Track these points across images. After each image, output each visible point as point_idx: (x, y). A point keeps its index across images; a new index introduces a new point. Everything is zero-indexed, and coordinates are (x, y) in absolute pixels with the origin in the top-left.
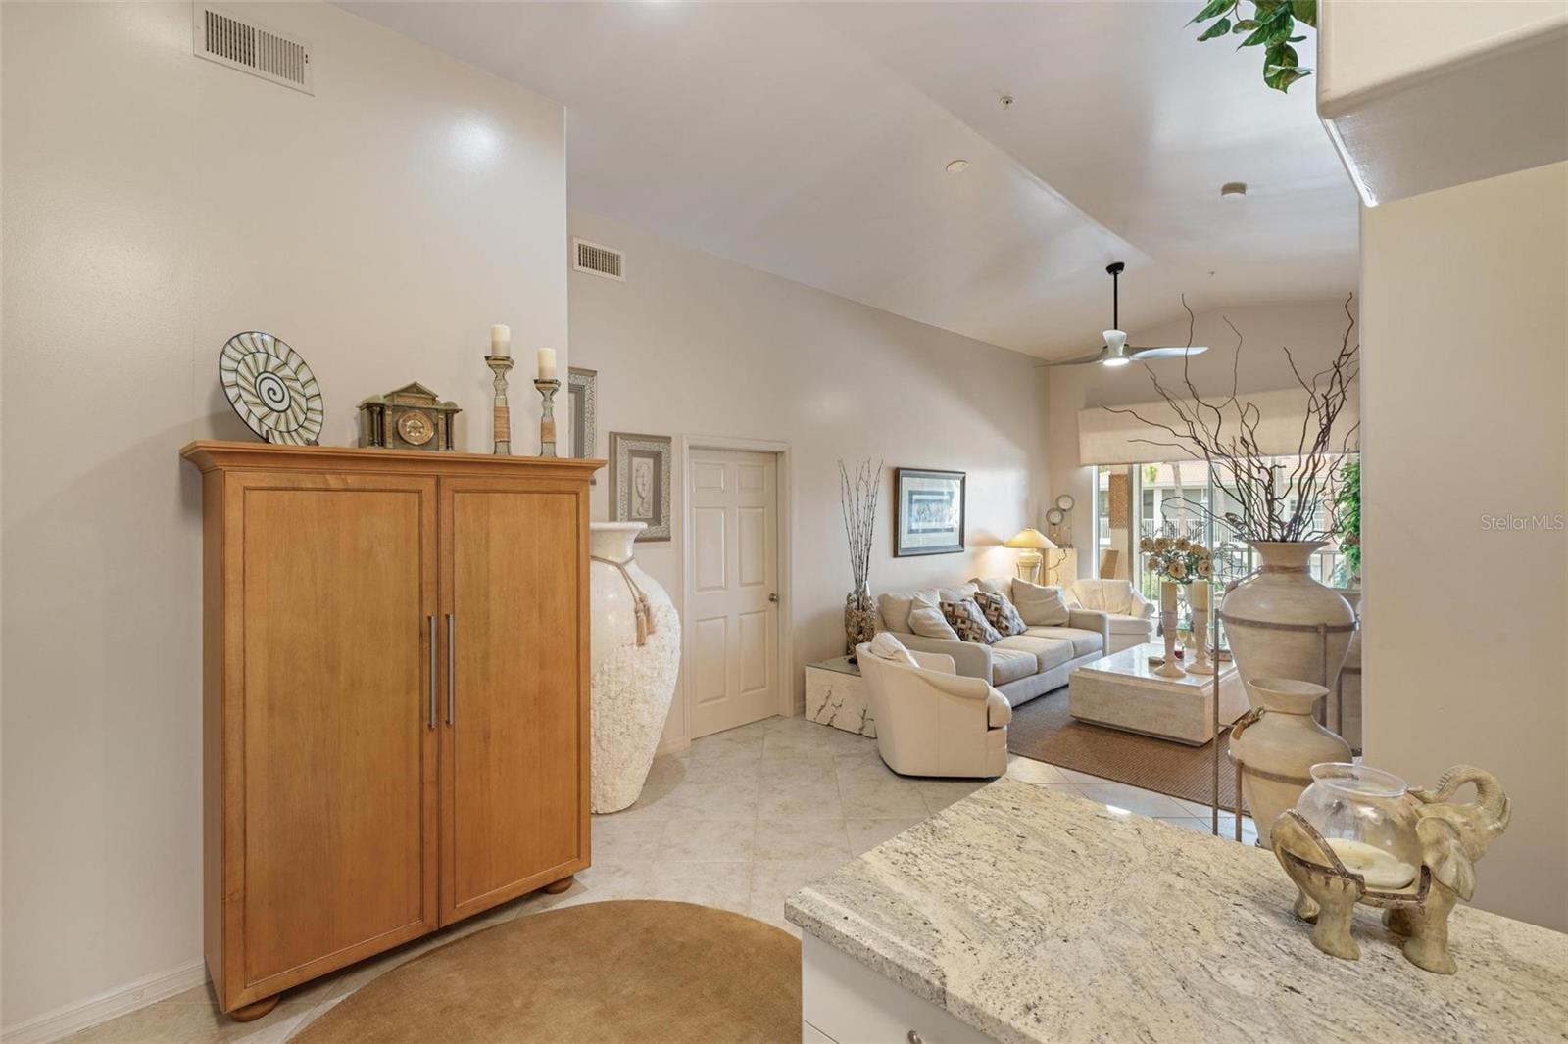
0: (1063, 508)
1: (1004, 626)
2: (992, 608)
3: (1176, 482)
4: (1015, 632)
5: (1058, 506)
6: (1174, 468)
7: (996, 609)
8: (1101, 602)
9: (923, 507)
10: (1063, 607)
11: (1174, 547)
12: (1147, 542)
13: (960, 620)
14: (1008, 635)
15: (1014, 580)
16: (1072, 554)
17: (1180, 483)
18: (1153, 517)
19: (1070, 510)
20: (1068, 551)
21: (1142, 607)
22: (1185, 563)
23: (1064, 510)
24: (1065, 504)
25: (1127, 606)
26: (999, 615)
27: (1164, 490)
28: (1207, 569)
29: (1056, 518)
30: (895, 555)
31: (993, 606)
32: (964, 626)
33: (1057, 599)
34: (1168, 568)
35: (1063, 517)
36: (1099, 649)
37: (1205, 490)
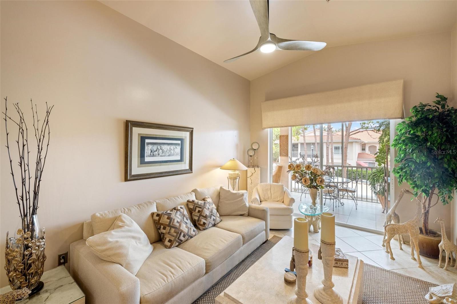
0: (254, 148)
1: (202, 223)
2: (197, 210)
3: (304, 141)
4: (210, 225)
5: (252, 147)
6: (304, 137)
7: (199, 211)
8: (269, 195)
9: (155, 148)
10: (245, 204)
11: (304, 169)
12: (292, 166)
13: (162, 227)
14: (204, 229)
15: (221, 188)
16: (258, 170)
17: (305, 141)
18: (298, 151)
19: (257, 149)
20: (256, 169)
21: (289, 200)
22: (310, 177)
23: (255, 150)
24: (255, 147)
25: (282, 197)
26: (201, 215)
27: (301, 144)
28: (321, 181)
29: (251, 153)
30: (126, 180)
31: (198, 209)
32: (164, 231)
33: (242, 199)
34: (301, 179)
35: (255, 152)
36: (264, 230)
37: (318, 143)
